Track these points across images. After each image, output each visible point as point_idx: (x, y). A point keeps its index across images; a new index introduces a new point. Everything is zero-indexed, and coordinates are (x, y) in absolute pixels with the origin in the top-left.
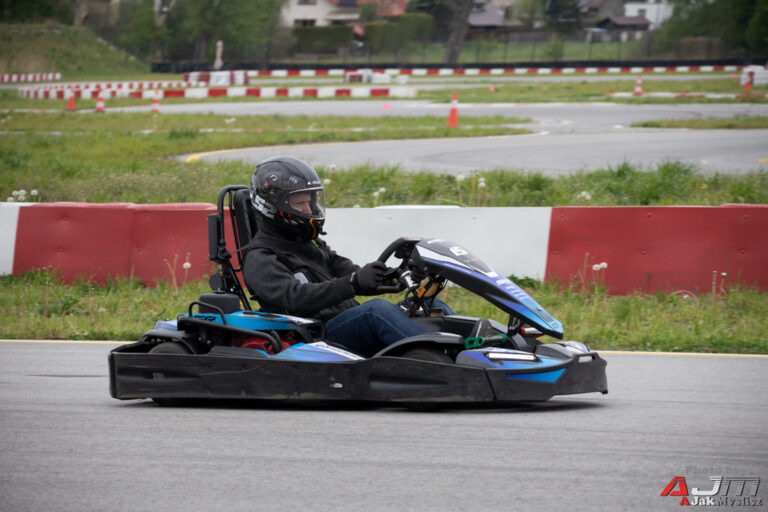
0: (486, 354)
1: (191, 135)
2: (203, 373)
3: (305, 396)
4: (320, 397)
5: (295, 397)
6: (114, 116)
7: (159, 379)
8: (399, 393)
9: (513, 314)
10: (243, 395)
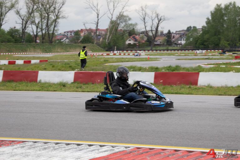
0: (151, 102)
1: (107, 61)
2: (101, 105)
3: (119, 110)
4: (121, 110)
5: (117, 110)
6: (98, 58)
7: (94, 106)
8: (135, 109)
9: (157, 94)
10: (108, 110)
